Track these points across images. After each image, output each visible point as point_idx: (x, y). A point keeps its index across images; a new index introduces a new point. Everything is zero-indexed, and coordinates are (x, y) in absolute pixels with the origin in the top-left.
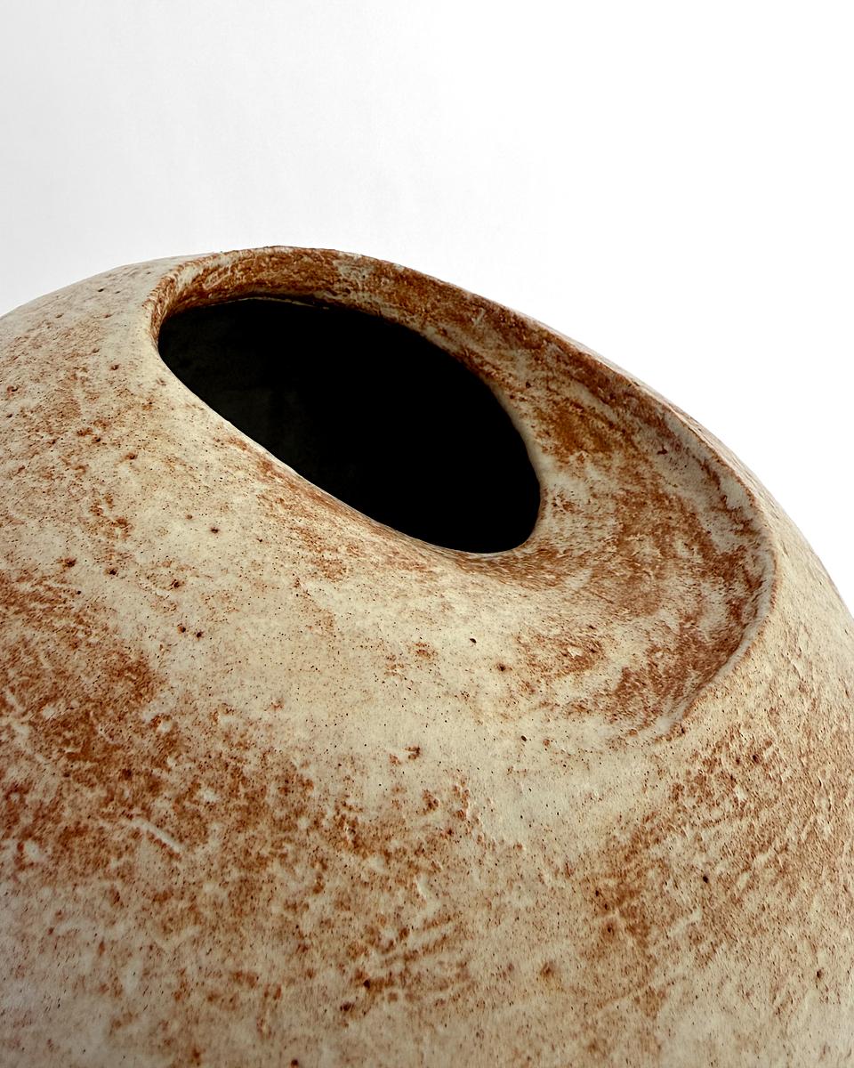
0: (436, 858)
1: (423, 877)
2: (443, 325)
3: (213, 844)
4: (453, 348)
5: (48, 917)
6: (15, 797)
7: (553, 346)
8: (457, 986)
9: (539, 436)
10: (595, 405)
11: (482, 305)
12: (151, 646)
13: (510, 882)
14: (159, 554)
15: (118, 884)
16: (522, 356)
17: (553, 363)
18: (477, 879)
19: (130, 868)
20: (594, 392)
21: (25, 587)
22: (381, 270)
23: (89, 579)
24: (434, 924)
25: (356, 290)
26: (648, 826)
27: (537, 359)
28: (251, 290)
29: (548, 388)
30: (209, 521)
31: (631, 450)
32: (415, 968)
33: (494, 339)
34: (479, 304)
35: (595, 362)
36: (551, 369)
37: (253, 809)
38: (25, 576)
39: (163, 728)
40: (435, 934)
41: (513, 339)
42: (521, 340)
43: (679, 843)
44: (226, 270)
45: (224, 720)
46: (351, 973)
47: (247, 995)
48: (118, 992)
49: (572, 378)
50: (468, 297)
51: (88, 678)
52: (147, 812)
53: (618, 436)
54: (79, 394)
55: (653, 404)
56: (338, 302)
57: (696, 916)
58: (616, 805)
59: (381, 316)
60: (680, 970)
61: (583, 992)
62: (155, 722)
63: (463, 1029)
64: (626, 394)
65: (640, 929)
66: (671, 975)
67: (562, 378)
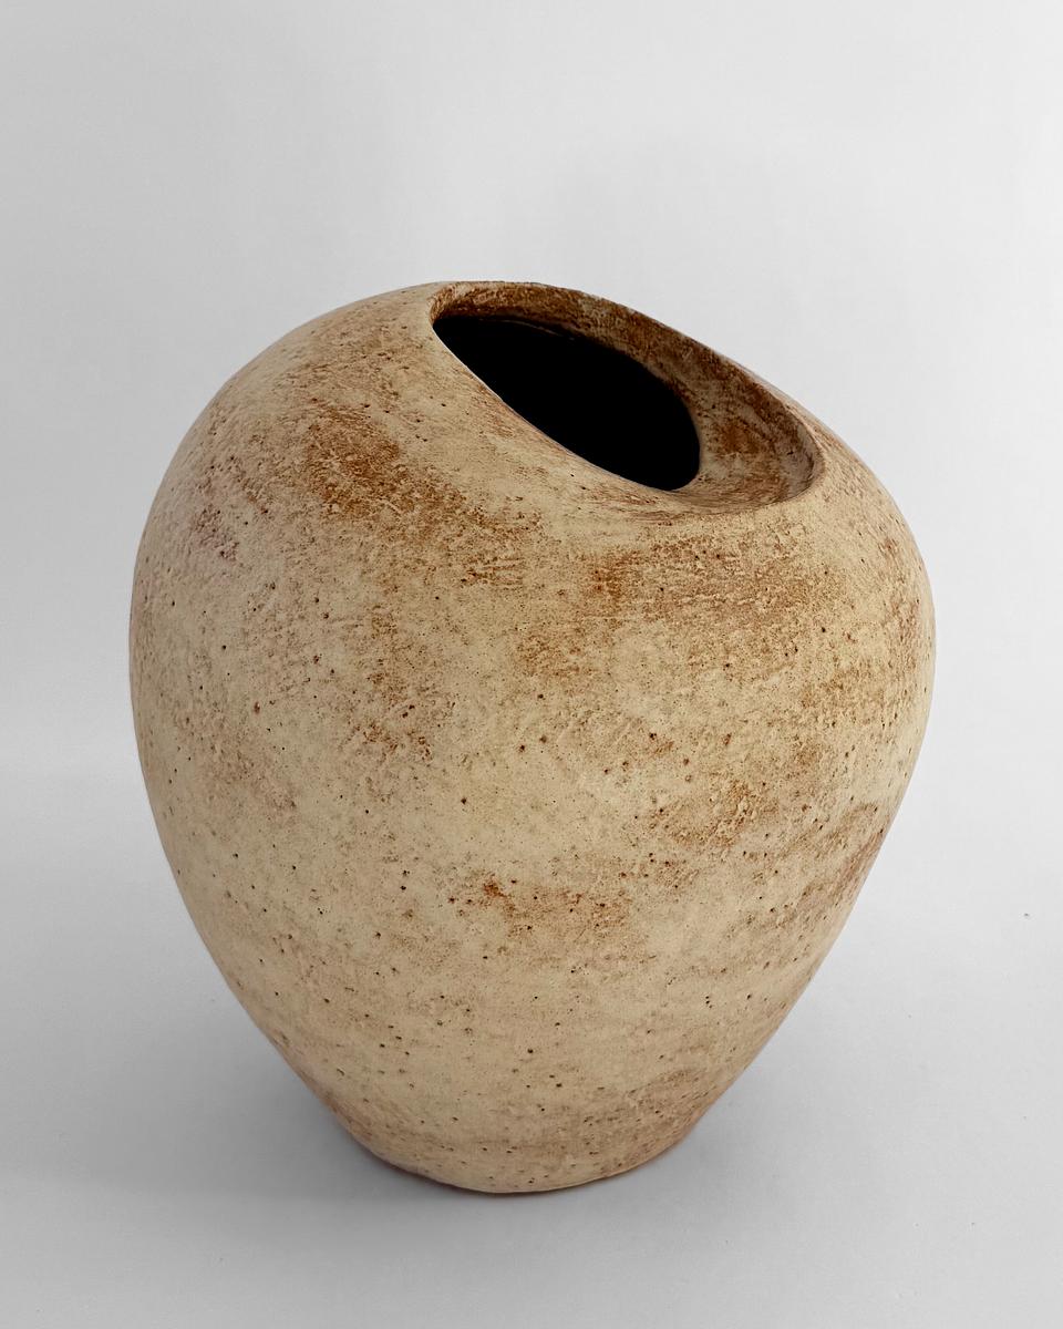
0: (518, 535)
1: (510, 541)
2: (660, 360)
3: (416, 512)
4: (666, 378)
5: (339, 532)
6: (330, 488)
7: (737, 378)
8: (515, 586)
9: (710, 441)
10: (757, 422)
11: (692, 345)
12: (401, 440)
13: (552, 554)
14: (413, 408)
15: (372, 522)
16: (714, 385)
17: (733, 390)
18: (535, 548)
19: (378, 516)
20: (758, 413)
21: (344, 413)
22: (617, 311)
23: (375, 412)
24: (510, 559)
25: (596, 325)
26: (634, 556)
27: (724, 388)
28: (512, 313)
29: (727, 410)
30: (442, 400)
31: (772, 453)
32: (497, 573)
33: (696, 371)
34: (690, 344)
35: (763, 390)
36: (732, 396)
37: (437, 502)
38: (344, 408)
39: (401, 469)
40: (509, 563)
41: (709, 371)
42: (715, 372)
43: (650, 570)
44: (493, 293)
45: (430, 471)
46: (468, 569)
47: (421, 568)
48: (366, 561)
49: (745, 402)
50: (682, 339)
51: (369, 447)
52: (389, 498)
53: (766, 444)
54: (382, 337)
55: (793, 420)
56: (581, 334)
57: (651, 601)
58: (618, 541)
59: (614, 349)
60: (634, 618)
61: (578, 607)
62: (398, 467)
63: (515, 602)
64: (779, 414)
65: (616, 595)
66: (628, 618)
67: (739, 402)
